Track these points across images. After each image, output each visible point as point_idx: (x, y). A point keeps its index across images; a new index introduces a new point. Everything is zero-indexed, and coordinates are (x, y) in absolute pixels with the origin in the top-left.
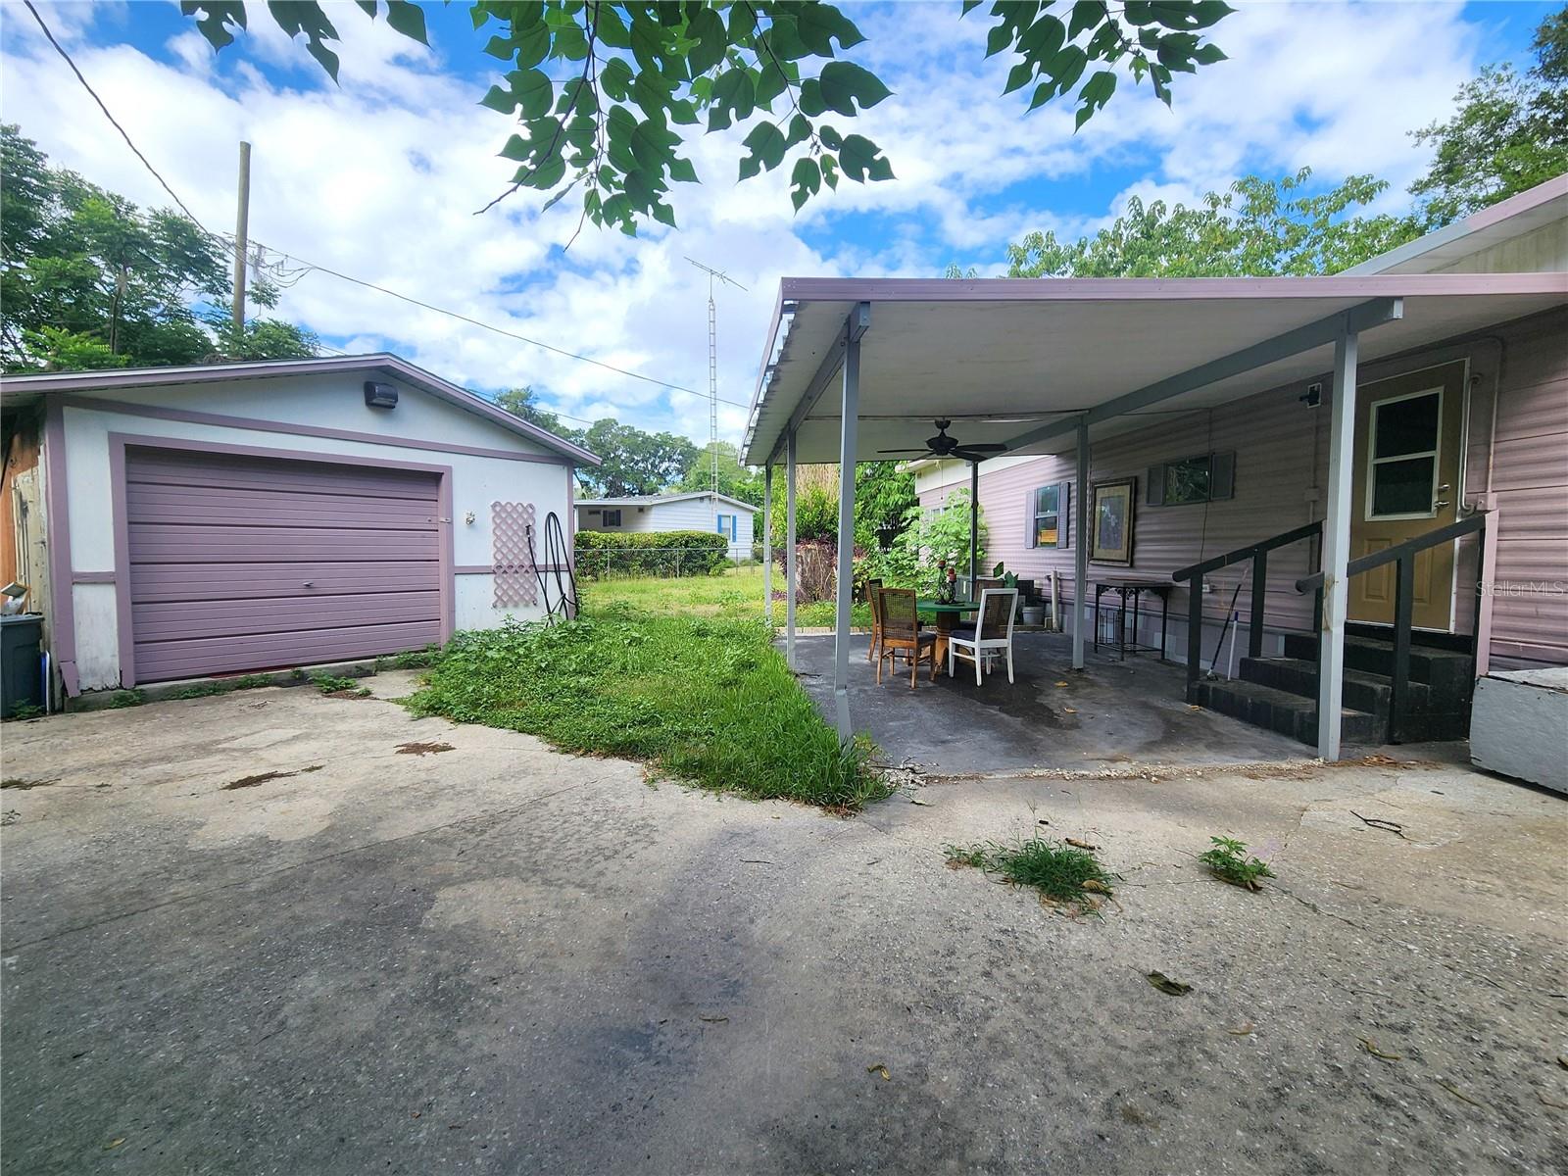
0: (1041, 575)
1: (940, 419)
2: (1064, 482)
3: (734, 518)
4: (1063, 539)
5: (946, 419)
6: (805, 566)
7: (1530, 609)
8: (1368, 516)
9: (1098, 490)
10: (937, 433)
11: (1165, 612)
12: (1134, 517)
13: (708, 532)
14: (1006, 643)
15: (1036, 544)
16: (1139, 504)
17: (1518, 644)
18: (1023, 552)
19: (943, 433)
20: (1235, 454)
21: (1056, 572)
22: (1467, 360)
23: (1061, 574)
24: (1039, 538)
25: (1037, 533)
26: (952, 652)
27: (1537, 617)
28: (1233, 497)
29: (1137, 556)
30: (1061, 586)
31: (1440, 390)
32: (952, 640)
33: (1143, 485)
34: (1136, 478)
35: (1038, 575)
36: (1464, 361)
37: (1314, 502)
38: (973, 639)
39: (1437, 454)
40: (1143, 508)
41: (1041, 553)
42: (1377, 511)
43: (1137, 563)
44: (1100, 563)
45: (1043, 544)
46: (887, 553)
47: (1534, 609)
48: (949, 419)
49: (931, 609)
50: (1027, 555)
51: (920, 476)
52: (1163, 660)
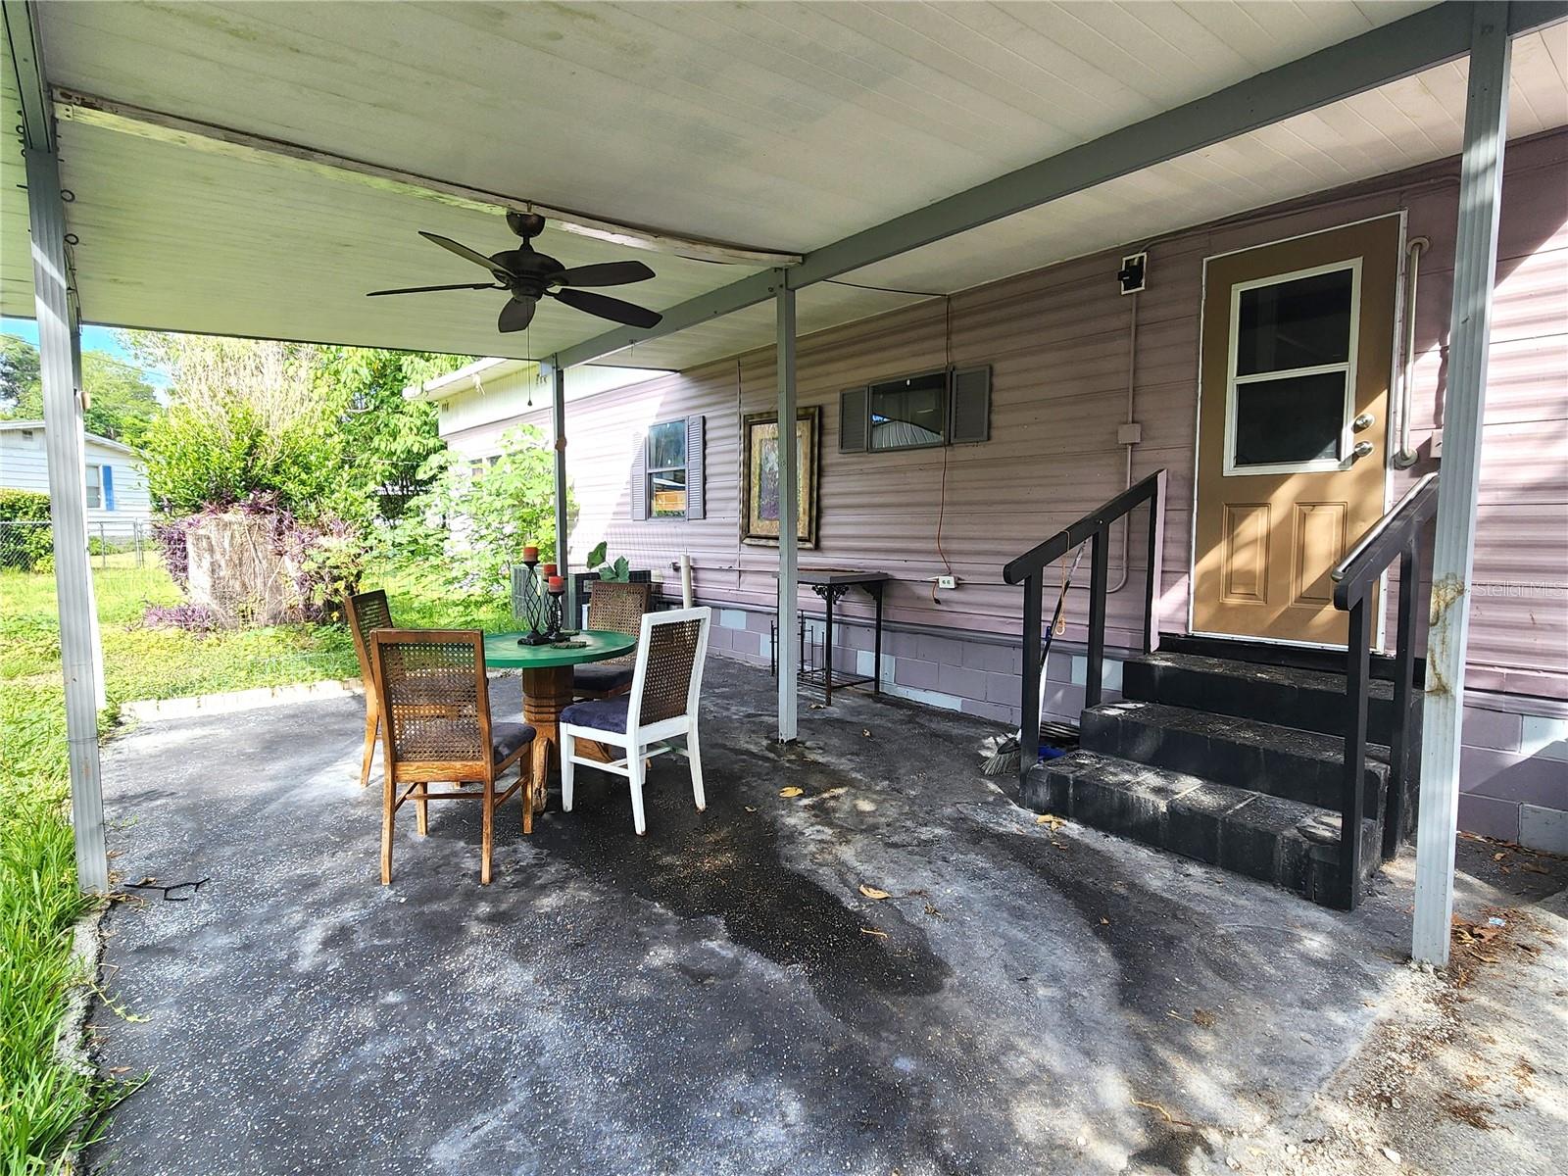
0: (661, 562)
1: (522, 208)
2: (697, 415)
3: (108, 470)
4: (697, 506)
5: (535, 210)
6: (218, 556)
7: (1521, 615)
8: (1229, 468)
9: (755, 427)
10: (515, 243)
11: (879, 619)
12: (818, 471)
13: (28, 492)
14: (686, 724)
15: (649, 513)
16: (825, 451)
17: (1497, 670)
18: (628, 526)
19: (526, 246)
20: (991, 368)
21: (688, 557)
22: (1403, 214)
23: (694, 559)
24: (654, 502)
25: (651, 494)
26: (568, 758)
27: (1533, 627)
28: (989, 439)
29: (824, 532)
30: (696, 579)
31: (1356, 265)
32: (567, 730)
33: (833, 422)
34: (821, 409)
35: (656, 562)
36: (1399, 215)
37: (1133, 444)
38: (621, 729)
39: (1350, 368)
40: (832, 455)
41: (659, 528)
42: (1241, 460)
43: (824, 543)
44: (762, 542)
45: (665, 514)
46: (394, 528)
47: (1528, 616)
48: (542, 211)
49: (515, 664)
50: (635, 530)
51: (446, 407)
52: (878, 696)
